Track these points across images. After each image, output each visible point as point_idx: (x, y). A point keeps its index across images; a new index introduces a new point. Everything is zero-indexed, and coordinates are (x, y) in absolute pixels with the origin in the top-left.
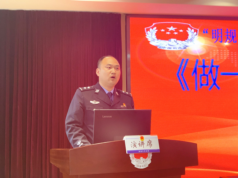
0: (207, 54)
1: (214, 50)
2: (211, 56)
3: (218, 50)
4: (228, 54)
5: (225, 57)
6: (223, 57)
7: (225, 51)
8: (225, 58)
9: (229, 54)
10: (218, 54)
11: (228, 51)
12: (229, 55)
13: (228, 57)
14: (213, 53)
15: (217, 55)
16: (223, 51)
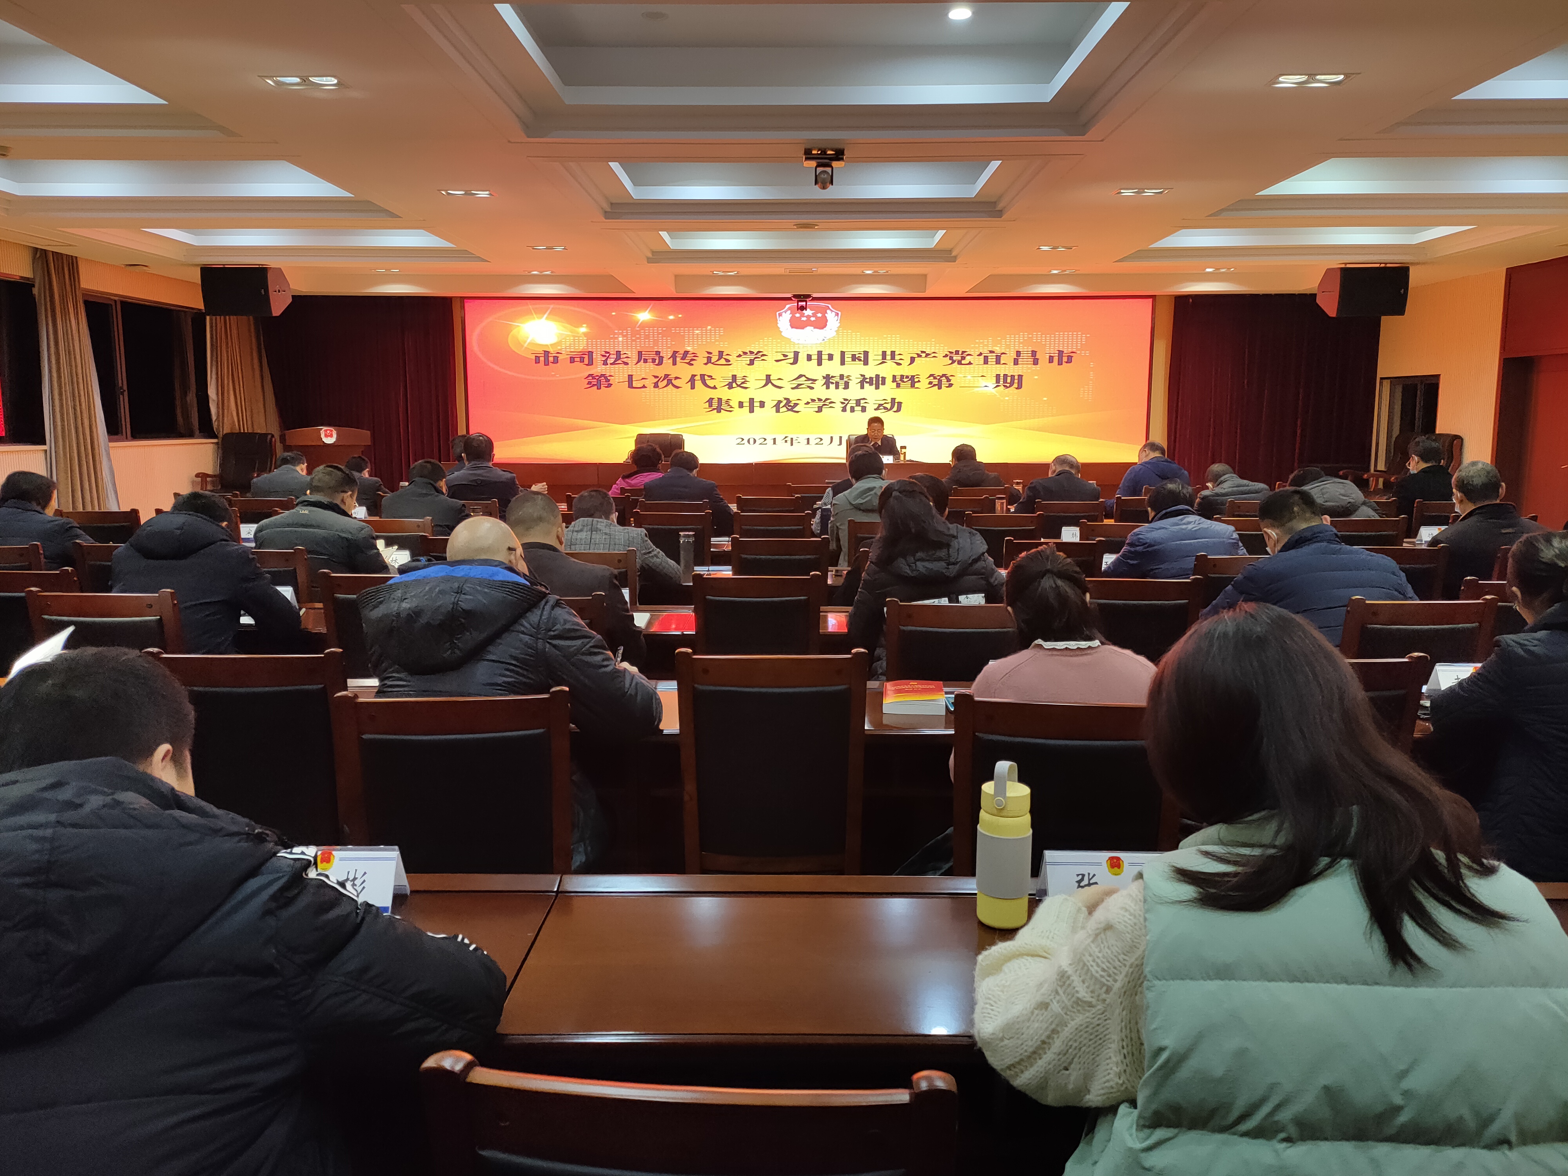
1: (568, 338)
6: (579, 346)
10: (572, 343)
12: (586, 344)
13: (585, 346)
14: (566, 342)
15: (570, 344)
16: (579, 339)
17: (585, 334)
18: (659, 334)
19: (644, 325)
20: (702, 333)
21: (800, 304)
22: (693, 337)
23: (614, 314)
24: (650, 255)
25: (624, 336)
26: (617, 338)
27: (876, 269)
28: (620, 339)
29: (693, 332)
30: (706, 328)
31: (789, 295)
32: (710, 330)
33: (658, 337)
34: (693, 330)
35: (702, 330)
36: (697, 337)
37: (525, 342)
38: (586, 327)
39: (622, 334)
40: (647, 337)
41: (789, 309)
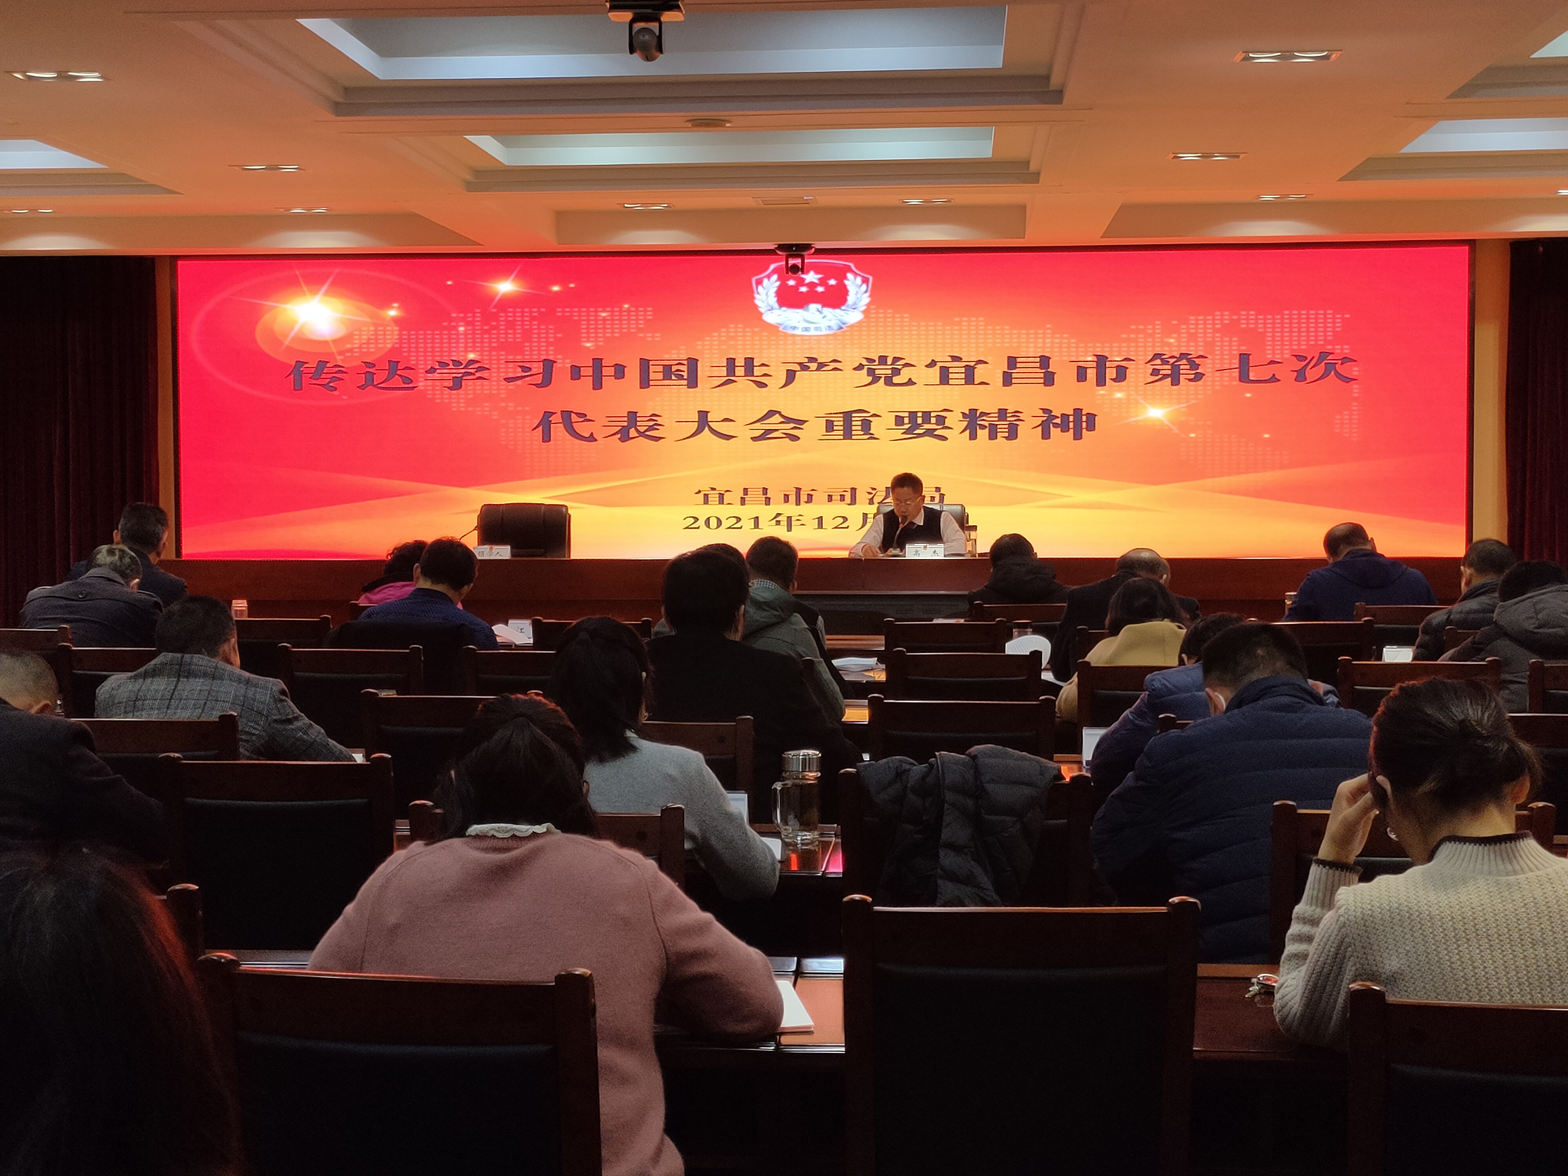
0: (348, 338)
1: (365, 328)
2: (356, 342)
3: (372, 328)
4: (397, 337)
5: (389, 343)
6: (385, 343)
7: (389, 328)
8: (389, 346)
9: (398, 335)
10: (373, 337)
11: (396, 328)
12: (398, 339)
13: (396, 343)
14: (360, 335)
15: (369, 339)
16: (384, 331)
17: (396, 321)
18: (533, 318)
19: (507, 303)
20: (612, 315)
21: (791, 262)
22: (596, 324)
23: (449, 283)
24: (469, 177)
25: (467, 324)
26: (455, 328)
27: (928, 197)
28: (461, 329)
29: (596, 316)
30: (621, 308)
31: (771, 246)
32: (628, 311)
33: (531, 325)
34: (596, 311)
35: (612, 311)
36: (604, 324)
37: (286, 336)
38: (398, 308)
39: (464, 319)
40: (511, 325)
41: (774, 271)
